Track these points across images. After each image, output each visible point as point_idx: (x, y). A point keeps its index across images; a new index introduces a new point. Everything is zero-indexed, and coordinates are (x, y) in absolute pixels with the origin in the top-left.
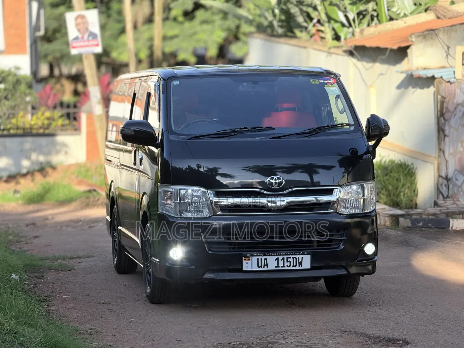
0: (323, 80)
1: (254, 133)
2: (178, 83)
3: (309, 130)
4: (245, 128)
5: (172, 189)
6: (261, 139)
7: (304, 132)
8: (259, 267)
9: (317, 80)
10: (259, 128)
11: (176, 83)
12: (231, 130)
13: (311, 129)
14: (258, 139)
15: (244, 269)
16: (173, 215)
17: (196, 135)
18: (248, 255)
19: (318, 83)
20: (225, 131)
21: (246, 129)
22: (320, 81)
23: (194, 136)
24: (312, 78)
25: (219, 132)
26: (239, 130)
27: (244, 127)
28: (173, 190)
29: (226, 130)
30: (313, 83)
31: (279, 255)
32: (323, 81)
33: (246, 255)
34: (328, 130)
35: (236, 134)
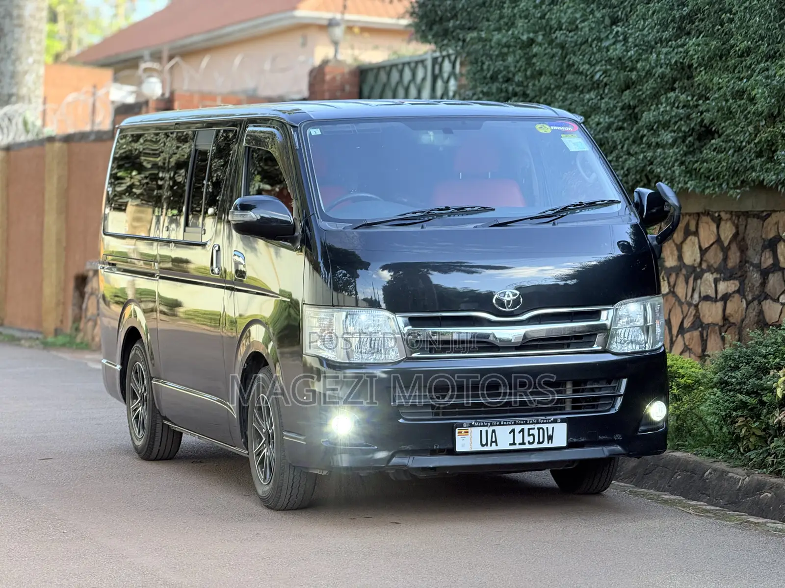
0: (556, 126)
1: (461, 217)
3: (552, 211)
4: (447, 208)
6: (476, 227)
7: (544, 214)
8: (483, 445)
9: (547, 127)
10: (469, 209)
12: (423, 212)
14: (471, 227)
15: (459, 449)
16: (334, 360)
17: (367, 222)
18: (465, 425)
19: (549, 131)
20: (413, 213)
21: (449, 209)
22: (552, 128)
23: (364, 221)
24: (537, 123)
26: (436, 212)
30: (541, 131)
31: (515, 424)
32: (556, 128)
33: (461, 426)
34: (578, 211)
35: (430, 220)
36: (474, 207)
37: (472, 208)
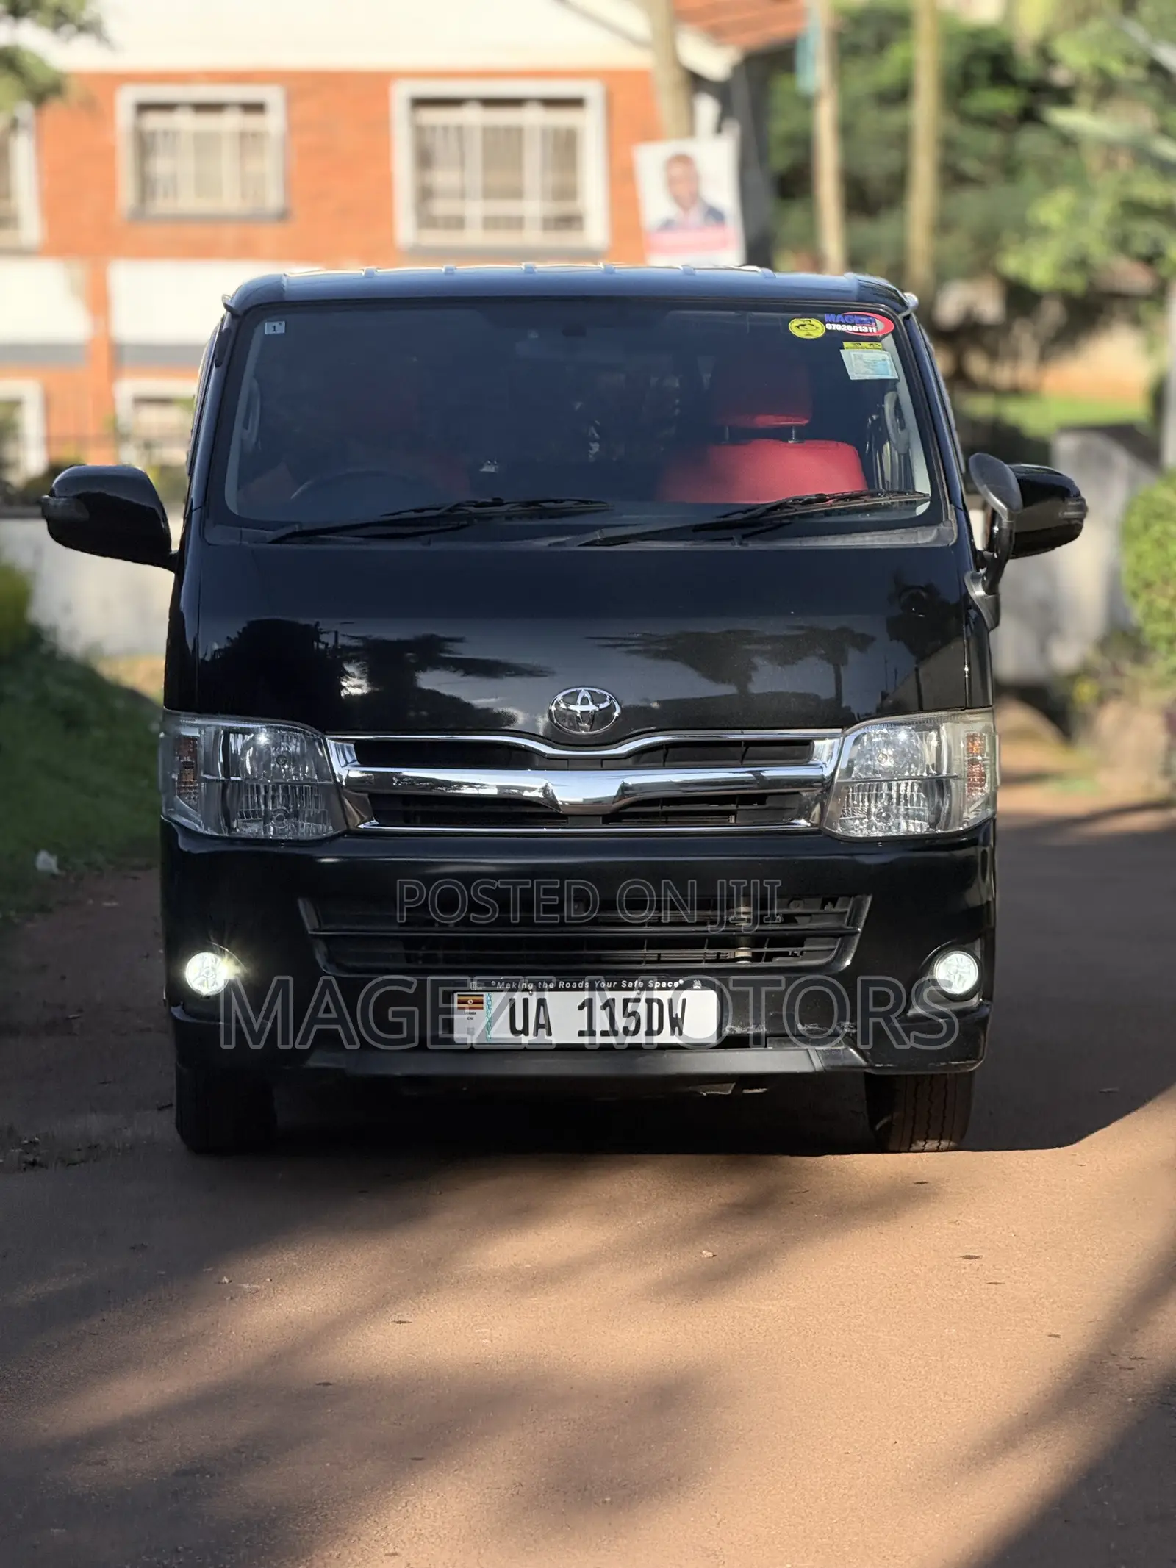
0: (841, 323)
1: (528, 521)
2: (281, 328)
3: (744, 512)
4: (499, 502)
5: (197, 730)
6: (550, 545)
7: (722, 519)
9: (818, 324)
10: (552, 505)
11: (275, 327)
12: (440, 509)
13: (750, 510)
14: (542, 543)
16: (201, 830)
17: (305, 528)
19: (819, 333)
20: (416, 511)
21: (503, 504)
22: (829, 326)
23: (297, 528)
24: (799, 315)
25: (396, 517)
26: (473, 509)
27: (494, 499)
28: (200, 733)
29: (422, 510)
30: (800, 334)
32: (839, 327)
34: (821, 514)
35: (463, 526)
36: (562, 501)
37: (556, 501)
